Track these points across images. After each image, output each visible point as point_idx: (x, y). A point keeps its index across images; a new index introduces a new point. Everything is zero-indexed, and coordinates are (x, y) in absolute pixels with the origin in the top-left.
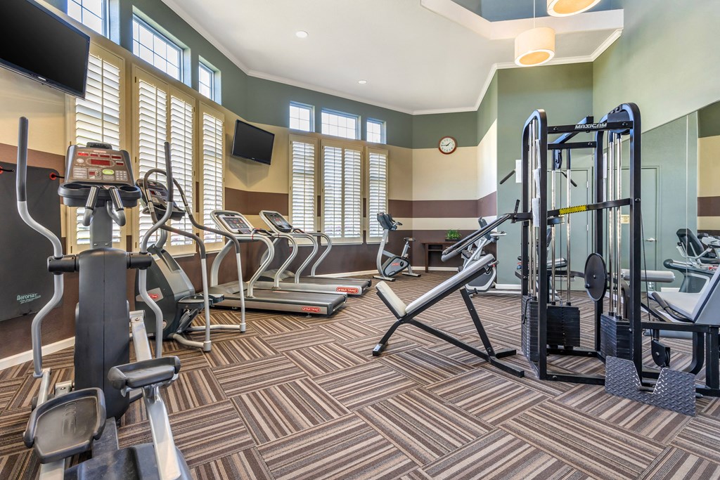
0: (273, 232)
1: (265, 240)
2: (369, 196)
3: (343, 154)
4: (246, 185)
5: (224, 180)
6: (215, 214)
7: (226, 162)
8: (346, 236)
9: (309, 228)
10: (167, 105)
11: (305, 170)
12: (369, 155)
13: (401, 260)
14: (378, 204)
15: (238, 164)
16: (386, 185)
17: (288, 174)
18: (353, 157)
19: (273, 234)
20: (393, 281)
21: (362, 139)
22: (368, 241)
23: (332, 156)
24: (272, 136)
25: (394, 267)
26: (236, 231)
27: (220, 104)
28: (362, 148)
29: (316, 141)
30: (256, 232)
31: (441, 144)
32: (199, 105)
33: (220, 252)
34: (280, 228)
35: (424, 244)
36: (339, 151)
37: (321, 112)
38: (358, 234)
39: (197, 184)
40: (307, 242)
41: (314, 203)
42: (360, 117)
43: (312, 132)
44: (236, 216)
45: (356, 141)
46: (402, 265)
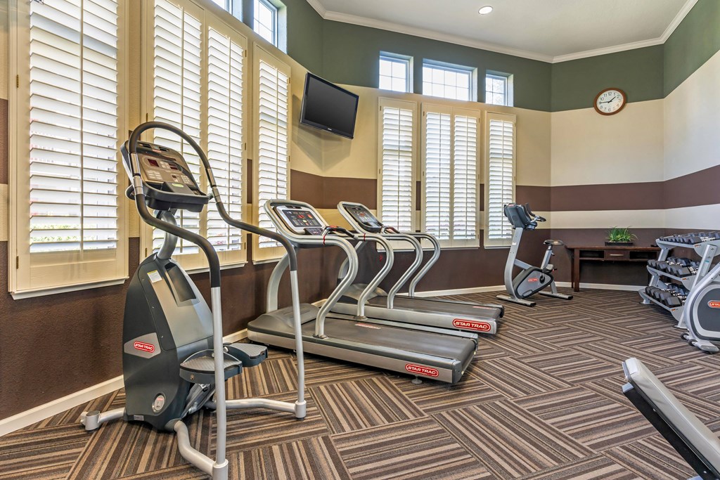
0: (356, 232)
1: (343, 246)
2: (488, 181)
3: (452, 122)
4: (321, 169)
5: (289, 159)
6: (272, 204)
7: (293, 135)
8: (455, 238)
9: (406, 227)
10: (202, 39)
11: (399, 146)
12: (488, 123)
13: (541, 274)
14: (502, 193)
15: (309, 138)
16: (513, 164)
17: (376, 152)
18: (467, 126)
19: (356, 235)
20: (532, 305)
21: (479, 101)
22: (487, 245)
23: (436, 125)
24: (355, 99)
25: (532, 283)
26: (301, 230)
27: (286, 52)
28: (479, 113)
29: (415, 106)
30: (331, 231)
31: (599, 100)
32: (254, 49)
33: (280, 261)
34: (365, 226)
35: (572, 250)
36: (446, 119)
37: (422, 66)
38: (472, 235)
39: (250, 162)
40: (406, 246)
41: (412, 192)
42: (476, 70)
43: (409, 93)
44: (303, 209)
45: (470, 104)
46: (542, 281)
